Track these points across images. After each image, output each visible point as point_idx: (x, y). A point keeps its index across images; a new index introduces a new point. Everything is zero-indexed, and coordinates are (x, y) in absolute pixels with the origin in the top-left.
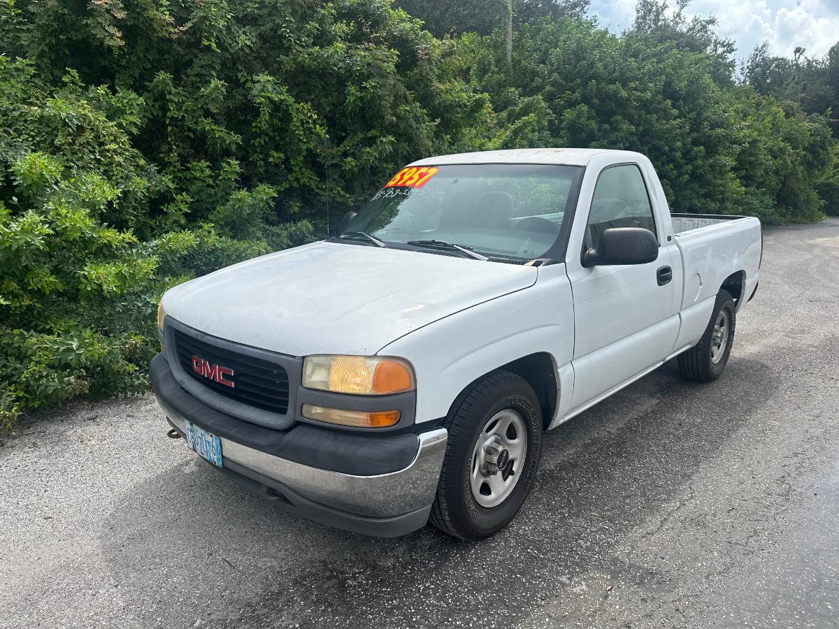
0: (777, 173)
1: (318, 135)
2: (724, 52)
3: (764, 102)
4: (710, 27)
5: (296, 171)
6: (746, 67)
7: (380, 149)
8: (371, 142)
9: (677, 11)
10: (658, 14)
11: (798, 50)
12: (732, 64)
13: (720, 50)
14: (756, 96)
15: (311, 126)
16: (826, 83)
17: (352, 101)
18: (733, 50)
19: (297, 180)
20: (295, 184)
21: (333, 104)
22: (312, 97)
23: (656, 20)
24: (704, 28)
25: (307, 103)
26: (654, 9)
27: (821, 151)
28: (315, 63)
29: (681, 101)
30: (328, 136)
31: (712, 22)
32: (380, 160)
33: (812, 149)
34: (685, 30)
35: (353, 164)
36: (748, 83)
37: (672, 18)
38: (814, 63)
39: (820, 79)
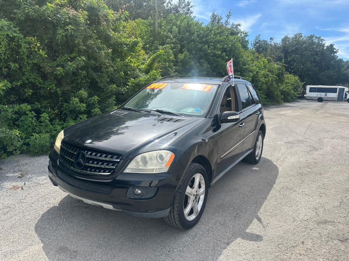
0: (266, 83)
1: (41, 55)
2: (244, 36)
3: (260, 57)
4: (239, 27)
5: (27, 75)
6: (253, 43)
7: (77, 63)
8: (72, 59)
9: (226, 20)
10: (219, 20)
11: (271, 39)
12: (247, 41)
13: (243, 35)
14: (257, 54)
15: (36, 49)
16: (282, 52)
17: (60, 37)
18: (248, 36)
19: (27, 79)
20: (26, 82)
21: (50, 38)
22: (37, 34)
23: (218, 22)
24: (236, 27)
25: (34, 36)
26: (217, 18)
27: (281, 76)
28: (36, 14)
29: (228, 52)
30: (46, 56)
31: (239, 25)
32: (77, 69)
33: (278, 75)
34: (229, 27)
35: (62, 71)
36: (254, 49)
37: (224, 22)
38: (277, 44)
39: (279, 50)
